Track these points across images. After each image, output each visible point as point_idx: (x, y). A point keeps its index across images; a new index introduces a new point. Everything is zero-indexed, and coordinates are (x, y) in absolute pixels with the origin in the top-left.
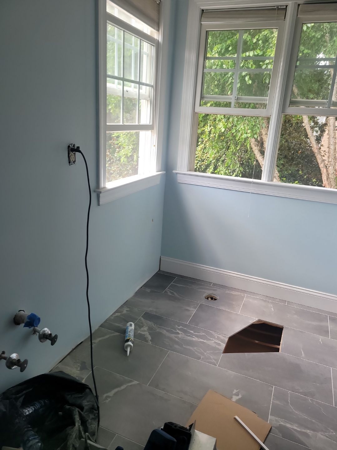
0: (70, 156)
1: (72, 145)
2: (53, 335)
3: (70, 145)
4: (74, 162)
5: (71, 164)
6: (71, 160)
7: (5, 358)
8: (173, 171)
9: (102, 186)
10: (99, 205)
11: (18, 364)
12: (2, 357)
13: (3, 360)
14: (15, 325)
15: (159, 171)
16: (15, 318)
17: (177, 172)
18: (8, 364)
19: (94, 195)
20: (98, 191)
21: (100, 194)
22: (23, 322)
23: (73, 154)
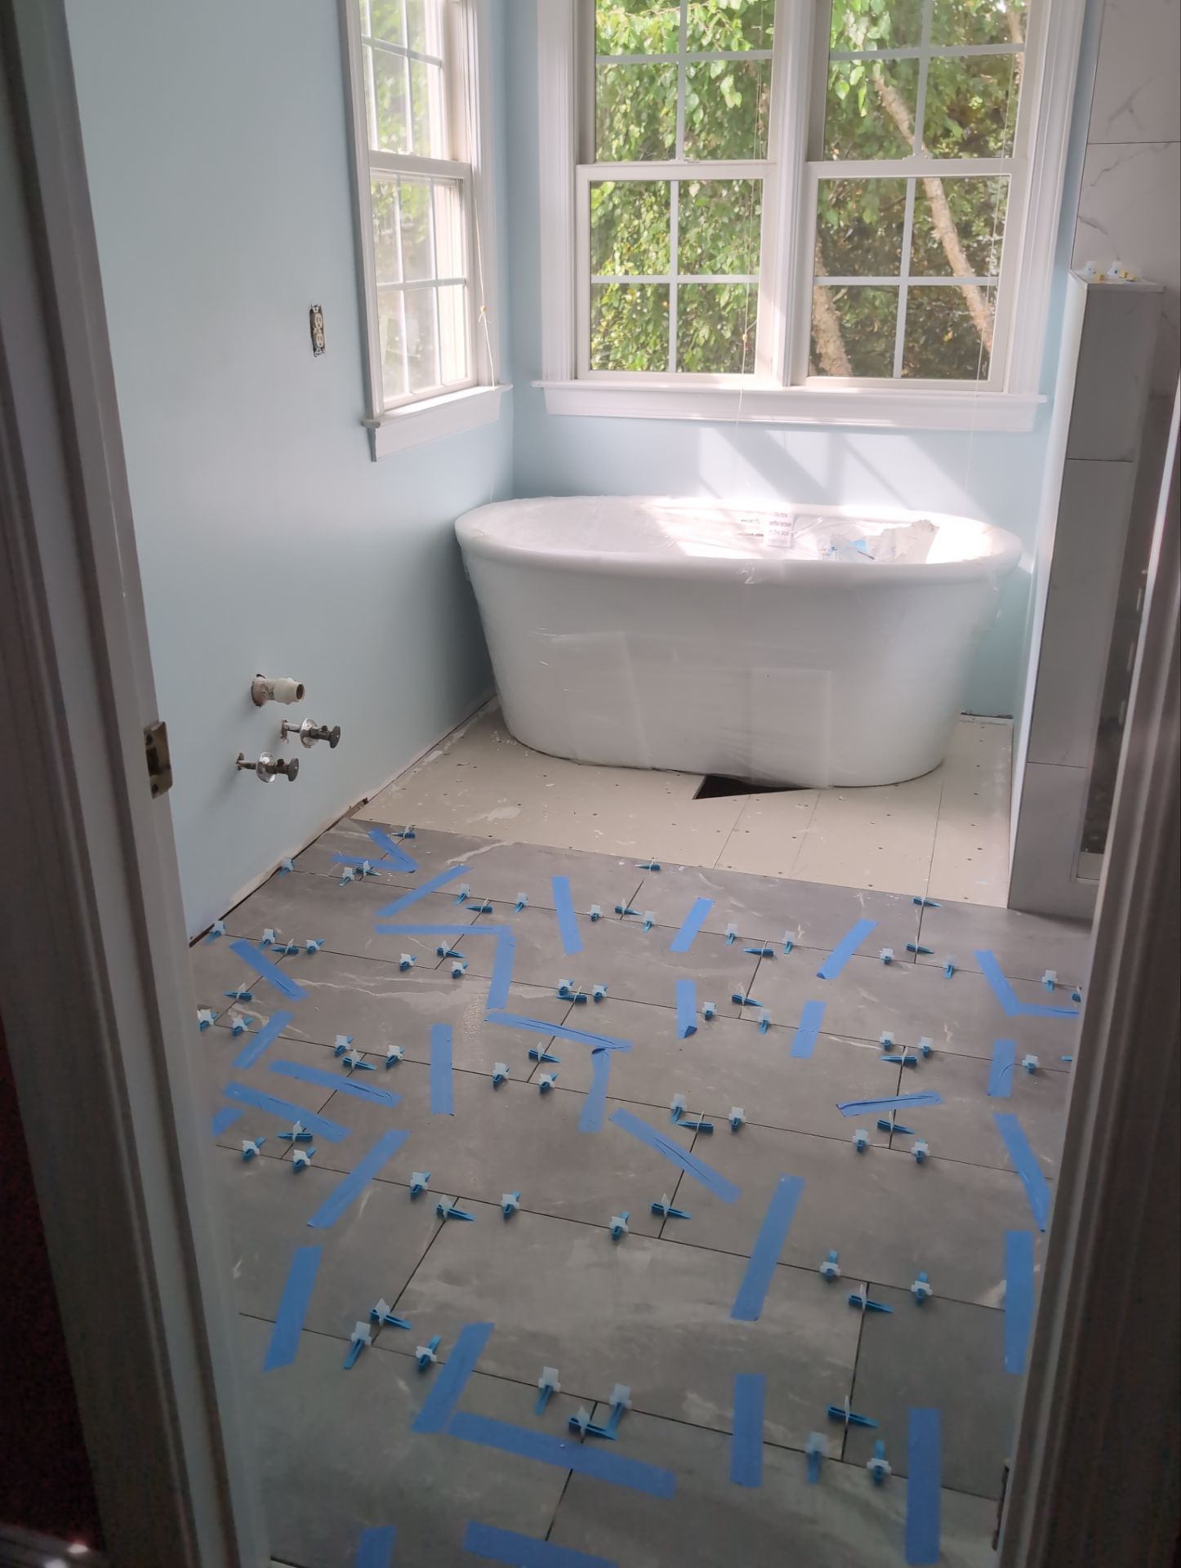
0: (316, 334)
1: (317, 308)
2: (330, 729)
3: (314, 309)
4: (322, 348)
5: (317, 352)
6: (318, 342)
7: (248, 766)
8: (534, 382)
9: (377, 410)
10: (373, 458)
11: (279, 767)
12: (242, 765)
13: (244, 770)
14: (254, 705)
15: (497, 383)
16: (252, 688)
17: (543, 384)
18: (260, 772)
19: (361, 433)
20: (369, 422)
21: (377, 430)
22: (271, 696)
23: (320, 331)
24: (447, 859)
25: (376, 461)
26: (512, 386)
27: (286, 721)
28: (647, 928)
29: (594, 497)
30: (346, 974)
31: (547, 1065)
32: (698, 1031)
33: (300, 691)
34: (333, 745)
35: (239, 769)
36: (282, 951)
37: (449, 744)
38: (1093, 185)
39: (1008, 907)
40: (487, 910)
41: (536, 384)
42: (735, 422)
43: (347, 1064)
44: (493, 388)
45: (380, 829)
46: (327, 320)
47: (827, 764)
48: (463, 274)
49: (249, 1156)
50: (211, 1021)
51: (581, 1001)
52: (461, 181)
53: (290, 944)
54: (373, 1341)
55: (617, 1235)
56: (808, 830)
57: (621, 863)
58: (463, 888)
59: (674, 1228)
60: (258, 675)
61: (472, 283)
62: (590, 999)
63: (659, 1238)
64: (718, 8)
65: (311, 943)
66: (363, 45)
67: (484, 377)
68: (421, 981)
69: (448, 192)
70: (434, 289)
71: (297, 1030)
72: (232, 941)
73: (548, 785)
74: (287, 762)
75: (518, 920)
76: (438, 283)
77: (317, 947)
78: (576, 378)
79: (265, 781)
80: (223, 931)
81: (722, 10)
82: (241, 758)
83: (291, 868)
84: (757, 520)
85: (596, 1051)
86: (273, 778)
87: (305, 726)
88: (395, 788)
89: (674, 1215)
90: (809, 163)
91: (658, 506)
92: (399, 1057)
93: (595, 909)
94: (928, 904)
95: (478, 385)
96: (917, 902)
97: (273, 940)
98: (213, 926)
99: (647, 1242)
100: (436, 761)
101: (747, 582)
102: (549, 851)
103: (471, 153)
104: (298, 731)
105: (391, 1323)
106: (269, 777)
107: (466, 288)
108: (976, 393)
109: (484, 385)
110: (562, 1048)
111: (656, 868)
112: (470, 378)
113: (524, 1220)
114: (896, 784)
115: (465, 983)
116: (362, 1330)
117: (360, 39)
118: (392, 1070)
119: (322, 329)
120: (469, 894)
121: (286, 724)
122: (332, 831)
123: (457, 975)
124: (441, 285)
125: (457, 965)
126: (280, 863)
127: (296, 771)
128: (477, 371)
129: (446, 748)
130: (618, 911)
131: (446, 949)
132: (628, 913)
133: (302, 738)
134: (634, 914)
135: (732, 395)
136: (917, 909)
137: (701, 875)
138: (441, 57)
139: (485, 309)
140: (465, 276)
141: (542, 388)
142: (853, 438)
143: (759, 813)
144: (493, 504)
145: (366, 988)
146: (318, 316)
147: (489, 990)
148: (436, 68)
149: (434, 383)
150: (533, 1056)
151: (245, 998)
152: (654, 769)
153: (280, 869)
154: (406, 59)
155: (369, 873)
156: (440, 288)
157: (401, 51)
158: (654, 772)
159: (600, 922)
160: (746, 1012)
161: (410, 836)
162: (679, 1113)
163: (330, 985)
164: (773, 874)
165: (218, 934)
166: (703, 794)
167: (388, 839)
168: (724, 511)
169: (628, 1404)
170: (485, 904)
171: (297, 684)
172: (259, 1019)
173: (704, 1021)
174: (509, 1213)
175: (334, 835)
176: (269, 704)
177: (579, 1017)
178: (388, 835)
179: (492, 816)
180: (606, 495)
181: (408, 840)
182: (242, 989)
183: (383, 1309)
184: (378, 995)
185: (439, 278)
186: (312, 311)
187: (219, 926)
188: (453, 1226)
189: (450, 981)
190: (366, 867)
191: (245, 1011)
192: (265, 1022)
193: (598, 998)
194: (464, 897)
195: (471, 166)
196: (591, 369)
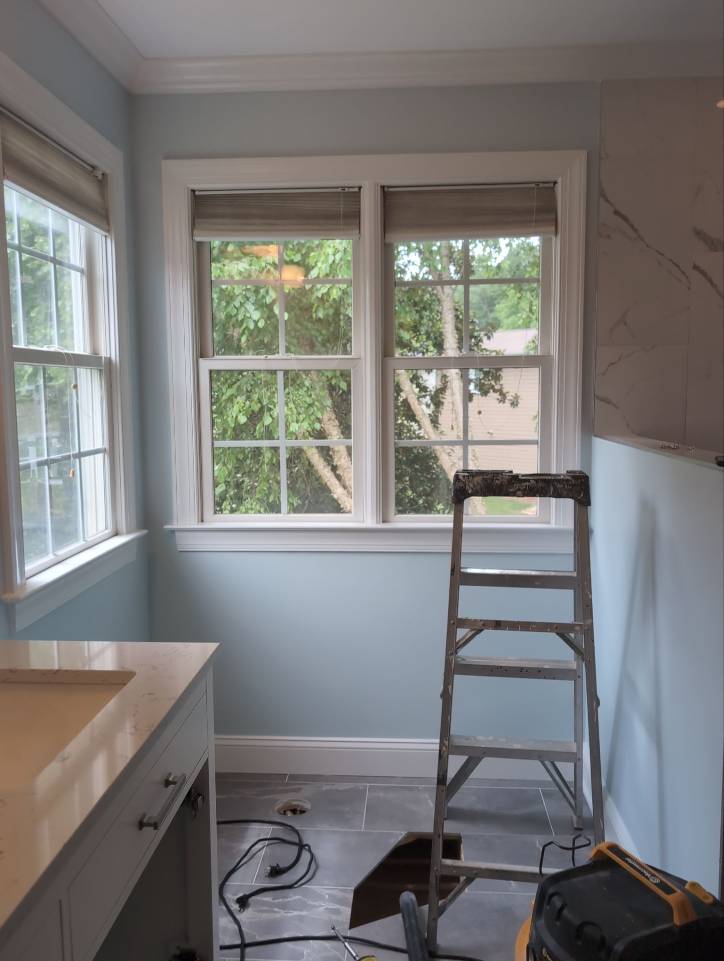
8: (166, 527)
17: (173, 526)
20: (8, 597)
21: (17, 605)
26: (146, 531)
38: (603, 375)
41: (168, 527)
44: (131, 536)
48: (103, 444)
52: (101, 371)
61: (111, 452)
64: (267, 263)
67: (123, 527)
70: (77, 460)
76: (80, 455)
78: (202, 521)
81: (269, 264)
90: (386, 357)
95: (116, 534)
103: (110, 348)
107: (106, 456)
108: (530, 525)
109: (122, 534)
112: (110, 530)
124: (83, 456)
128: (116, 523)
135: (335, 531)
138: (83, 267)
141: (173, 530)
148: (79, 274)
154: (52, 265)
156: (82, 459)
157: (47, 258)
185: (82, 451)
195: (110, 359)
196: (215, 513)
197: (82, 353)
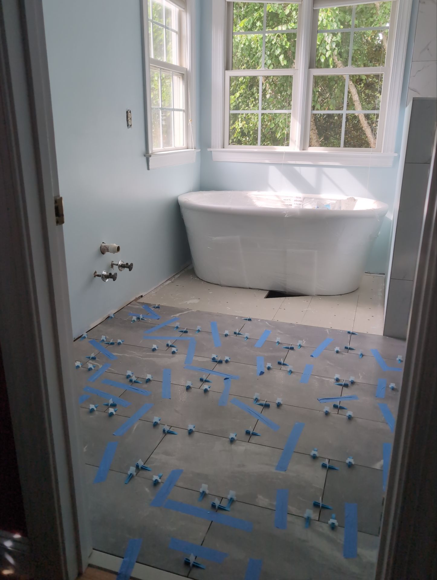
0: (129, 120)
1: (129, 111)
2: (129, 264)
4: (131, 126)
5: (129, 127)
6: (129, 123)
7: (98, 276)
9: (150, 152)
10: (148, 169)
11: (110, 276)
12: (96, 275)
13: (97, 277)
14: (101, 254)
15: (195, 148)
16: (101, 247)
17: (211, 149)
18: (102, 278)
19: (144, 159)
20: (147, 156)
21: (150, 158)
22: (108, 251)
23: (130, 119)
24: (172, 315)
25: (149, 170)
26: (200, 150)
27: (113, 261)
28: (246, 339)
29: (229, 191)
30: (132, 352)
31: (207, 383)
32: (264, 373)
33: (118, 249)
34: (130, 270)
35: (95, 277)
36: (108, 344)
37: (174, 279)
38: (414, 76)
39: (384, 335)
40: (186, 332)
41: (209, 150)
42: (282, 164)
43: (131, 381)
44: (193, 150)
45: (147, 305)
46: (133, 115)
47: (315, 286)
48: (183, 108)
49: (92, 411)
50: (80, 366)
51: (220, 362)
52: (183, 74)
53: (111, 341)
54: (136, 475)
55: (232, 441)
56: (307, 309)
57: (237, 318)
58: (177, 324)
59: (254, 439)
60: (103, 243)
61: (186, 111)
62: (224, 362)
63: (248, 442)
65: (119, 341)
66: (149, 22)
67: (190, 146)
68: (160, 354)
69: (178, 78)
70: (172, 112)
71: (113, 369)
72: (90, 340)
73: (210, 293)
74: (113, 274)
75: (197, 335)
76: (174, 110)
77: (122, 342)
78: (224, 148)
79: (104, 281)
80: (86, 337)
82: (95, 272)
83: (113, 317)
84: (289, 199)
85: (225, 379)
86: (107, 280)
87: (120, 263)
88: (153, 292)
89: (254, 434)
90: (310, 69)
91: (253, 194)
92: (151, 379)
93: (227, 332)
94: (353, 334)
95: (188, 148)
96: (349, 333)
97: (105, 340)
98: (83, 335)
99: (243, 443)
100: (168, 284)
101: (285, 216)
102: (210, 314)
103: (187, 64)
104: (117, 265)
105: (143, 468)
106: (106, 280)
107: (184, 113)
108: (371, 153)
109: (190, 149)
110: (212, 377)
111: (250, 320)
112: (185, 146)
113: (196, 435)
114: (341, 295)
115: (176, 355)
116: (132, 470)
117: (148, 20)
118: (148, 383)
119: (131, 119)
120: (179, 327)
121: (113, 262)
122: (129, 305)
123: (174, 353)
124: (175, 111)
125: (174, 349)
126: (109, 315)
127: (116, 278)
128: (187, 144)
129: (172, 280)
130: (235, 333)
131: (170, 344)
132: (238, 334)
133: (119, 267)
134: (241, 334)
135: (281, 154)
136: (349, 335)
137: (267, 322)
138: (177, 30)
139: (191, 121)
140: (184, 109)
141: (211, 151)
142: (326, 170)
143: (289, 303)
144: (192, 192)
145: (140, 356)
146: (129, 114)
147: (185, 358)
148: (175, 34)
149: (171, 146)
150: (201, 380)
151: (94, 359)
152: (250, 288)
153: (109, 317)
154: (164, 29)
155: (142, 319)
156: (174, 111)
157: (162, 26)
158: (250, 289)
159: (228, 337)
160: (283, 368)
161: (158, 307)
162: (257, 400)
163: (125, 355)
164: (294, 323)
165: (85, 337)
166: (268, 297)
167: (150, 308)
168: (277, 196)
169: (235, 498)
170: (185, 330)
171: (118, 246)
172: (98, 366)
173: (267, 370)
174: (191, 432)
175: (129, 307)
176: (107, 253)
177: (218, 367)
178: (150, 307)
179: (188, 302)
180: (234, 190)
181: (157, 309)
182: (92, 355)
183: (141, 463)
184: (144, 359)
185: (174, 108)
186: (127, 112)
187: (85, 335)
188: (169, 436)
189: (171, 355)
190: (141, 317)
191: (93, 363)
192: (100, 366)
193: (227, 361)
194: (177, 327)
195: (187, 69)
196: (229, 144)
197: (175, 64)
